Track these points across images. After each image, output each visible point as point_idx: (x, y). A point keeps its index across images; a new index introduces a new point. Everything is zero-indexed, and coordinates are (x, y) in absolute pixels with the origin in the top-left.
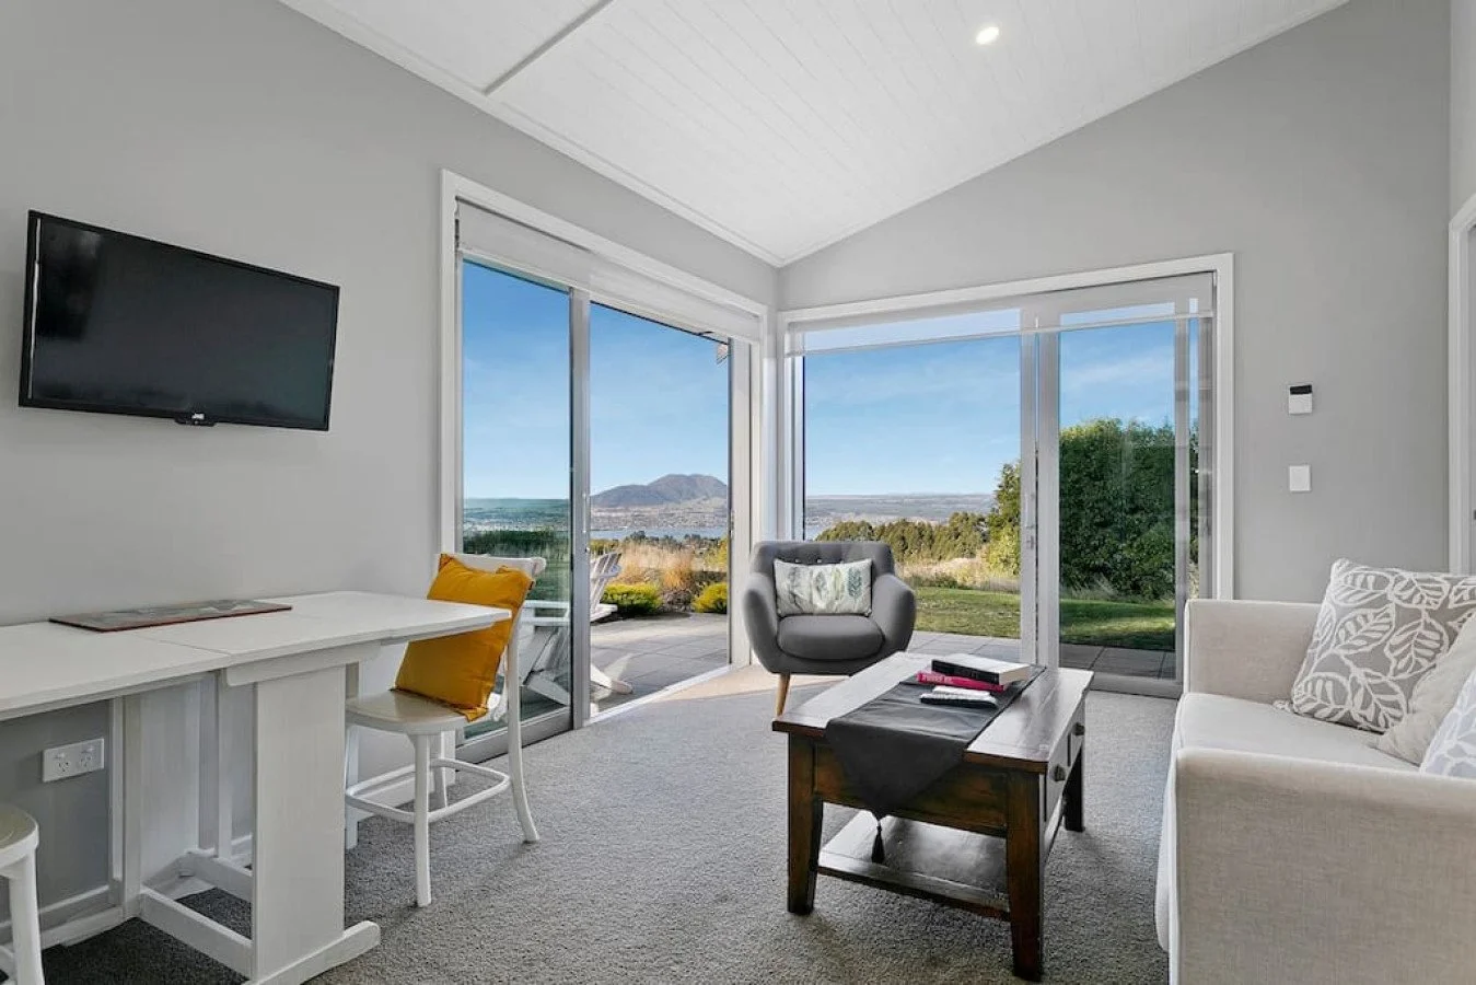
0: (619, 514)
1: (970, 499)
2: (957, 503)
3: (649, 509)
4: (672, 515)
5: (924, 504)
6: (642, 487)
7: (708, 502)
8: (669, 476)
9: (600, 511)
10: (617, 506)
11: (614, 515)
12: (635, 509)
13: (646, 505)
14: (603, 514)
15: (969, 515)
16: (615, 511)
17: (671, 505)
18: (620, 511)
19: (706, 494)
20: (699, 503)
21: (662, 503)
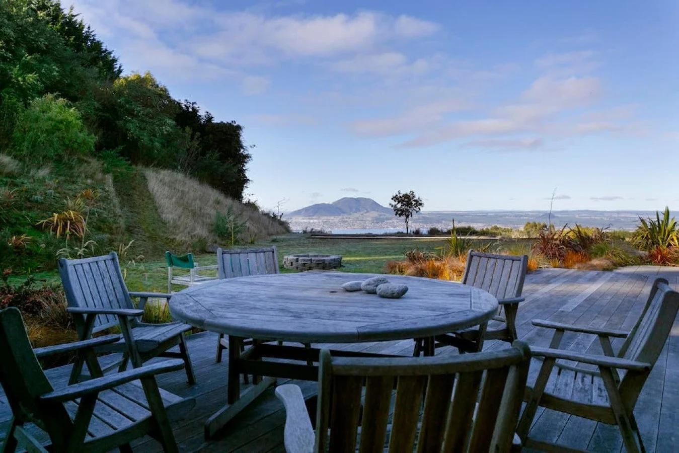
0: (315, 221)
1: (530, 214)
2: (522, 216)
3: (332, 218)
4: (347, 221)
5: (501, 216)
6: (328, 204)
7: (368, 214)
8: (345, 198)
9: (303, 219)
10: (313, 216)
11: (312, 221)
12: (324, 218)
13: (331, 216)
14: (305, 221)
15: (537, 223)
16: (312, 219)
17: (345, 216)
18: (316, 219)
19: (367, 210)
20: (362, 214)
21: (340, 215)
